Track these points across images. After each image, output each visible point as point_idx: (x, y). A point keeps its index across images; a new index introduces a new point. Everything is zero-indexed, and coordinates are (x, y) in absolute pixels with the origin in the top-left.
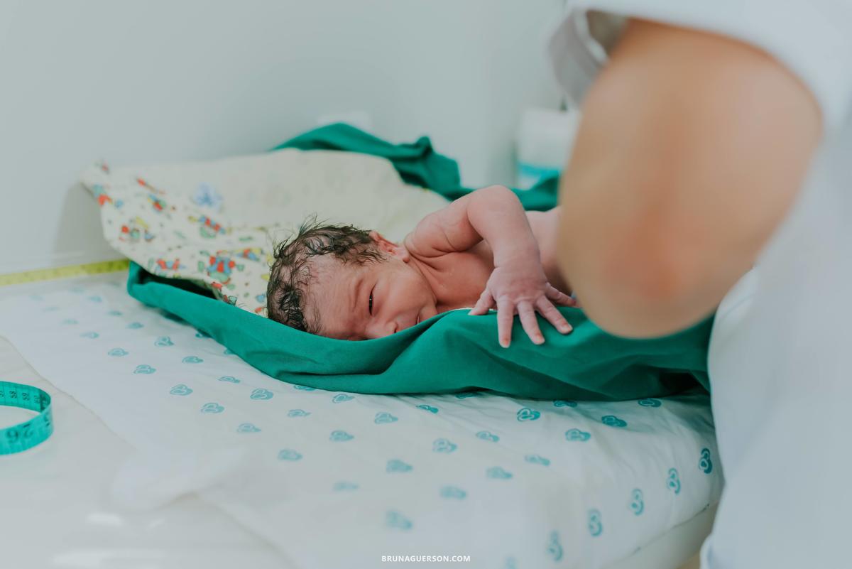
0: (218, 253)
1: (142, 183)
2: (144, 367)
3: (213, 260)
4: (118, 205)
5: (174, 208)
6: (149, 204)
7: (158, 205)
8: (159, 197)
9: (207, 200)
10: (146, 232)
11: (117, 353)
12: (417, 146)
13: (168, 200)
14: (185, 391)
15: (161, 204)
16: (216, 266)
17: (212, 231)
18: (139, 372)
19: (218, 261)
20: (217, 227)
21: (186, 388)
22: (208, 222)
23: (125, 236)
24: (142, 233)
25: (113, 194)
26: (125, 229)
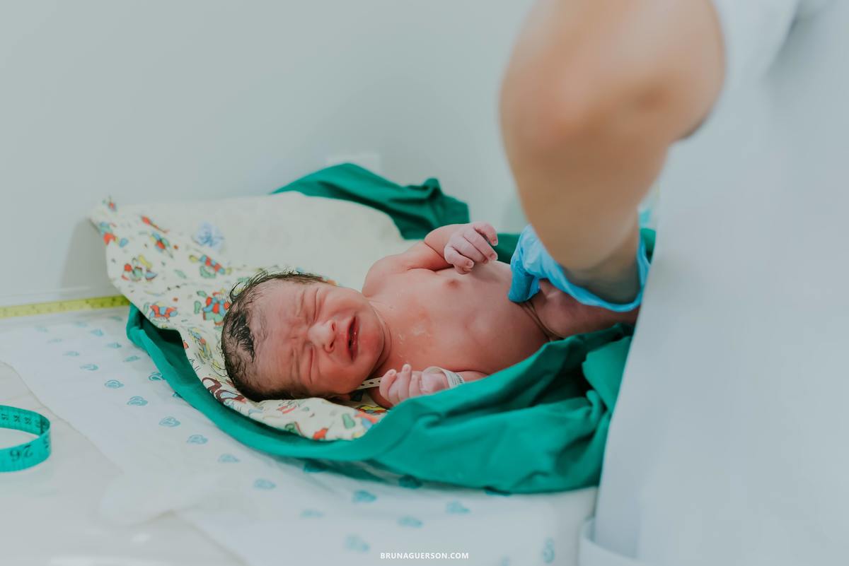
0: (214, 294)
1: (147, 220)
2: (137, 398)
3: (209, 301)
4: (123, 243)
5: (176, 247)
6: (152, 243)
7: (161, 244)
8: (162, 235)
9: (208, 240)
10: (148, 271)
11: (113, 384)
12: (424, 188)
13: (171, 239)
14: (174, 423)
15: (164, 242)
16: (211, 306)
17: (212, 271)
18: (132, 404)
19: (214, 301)
20: (217, 267)
21: (175, 420)
22: (208, 261)
23: (127, 274)
24: (144, 271)
25: (118, 233)
26: (128, 268)
